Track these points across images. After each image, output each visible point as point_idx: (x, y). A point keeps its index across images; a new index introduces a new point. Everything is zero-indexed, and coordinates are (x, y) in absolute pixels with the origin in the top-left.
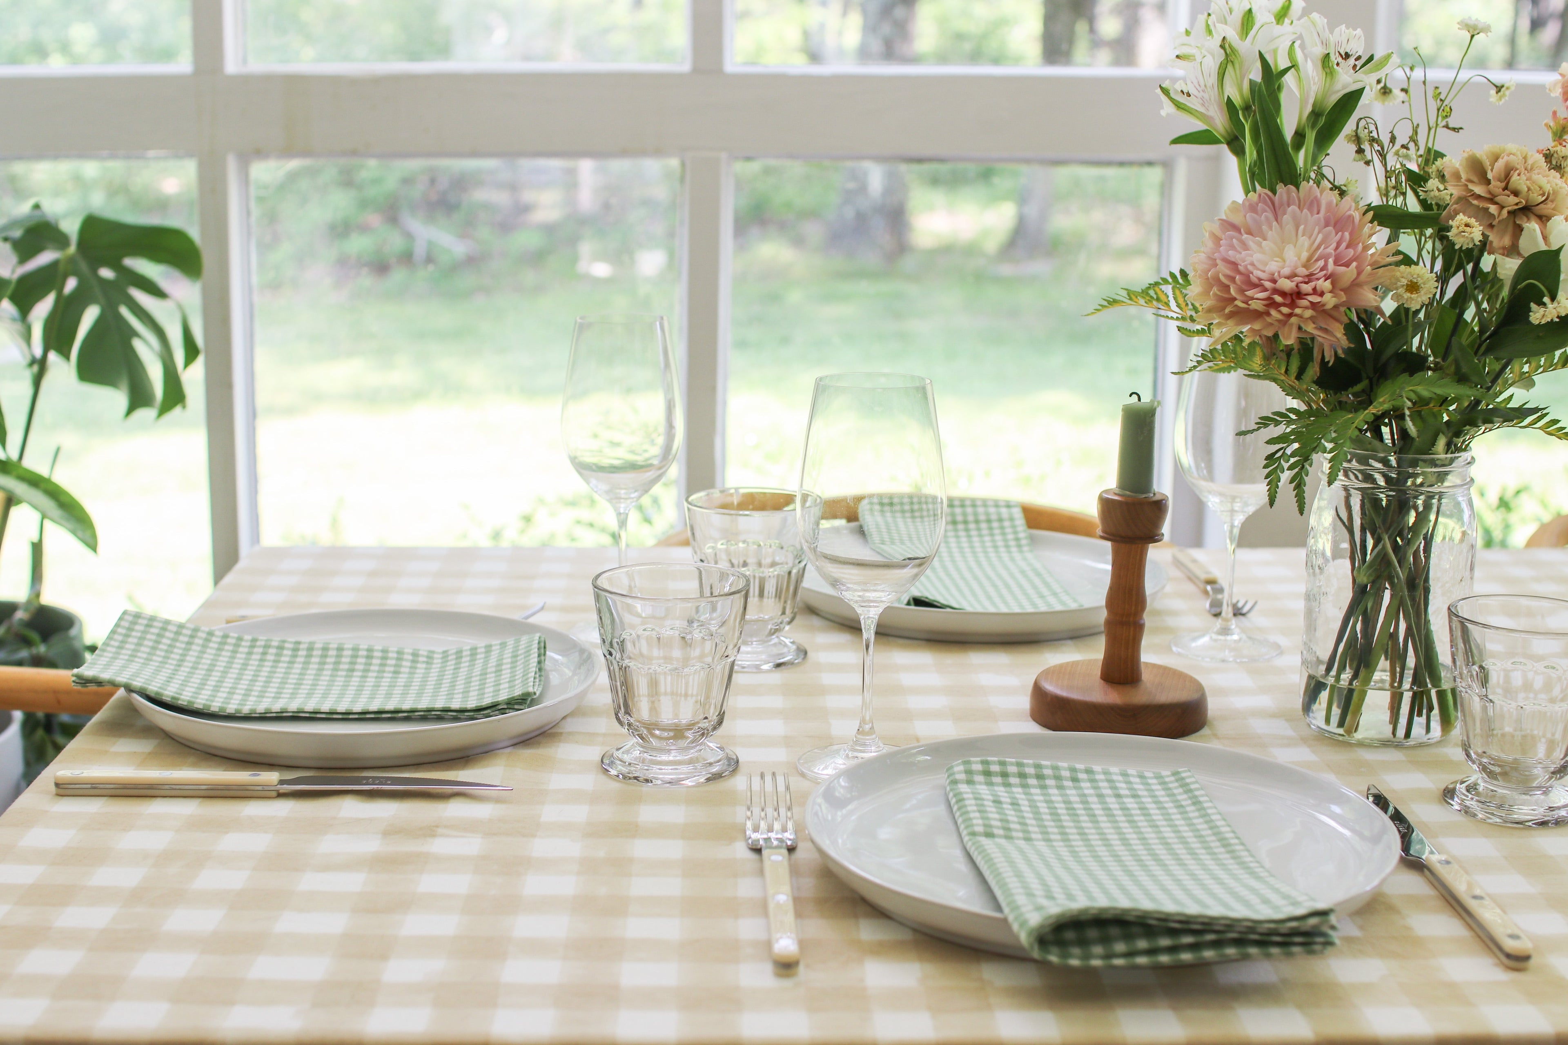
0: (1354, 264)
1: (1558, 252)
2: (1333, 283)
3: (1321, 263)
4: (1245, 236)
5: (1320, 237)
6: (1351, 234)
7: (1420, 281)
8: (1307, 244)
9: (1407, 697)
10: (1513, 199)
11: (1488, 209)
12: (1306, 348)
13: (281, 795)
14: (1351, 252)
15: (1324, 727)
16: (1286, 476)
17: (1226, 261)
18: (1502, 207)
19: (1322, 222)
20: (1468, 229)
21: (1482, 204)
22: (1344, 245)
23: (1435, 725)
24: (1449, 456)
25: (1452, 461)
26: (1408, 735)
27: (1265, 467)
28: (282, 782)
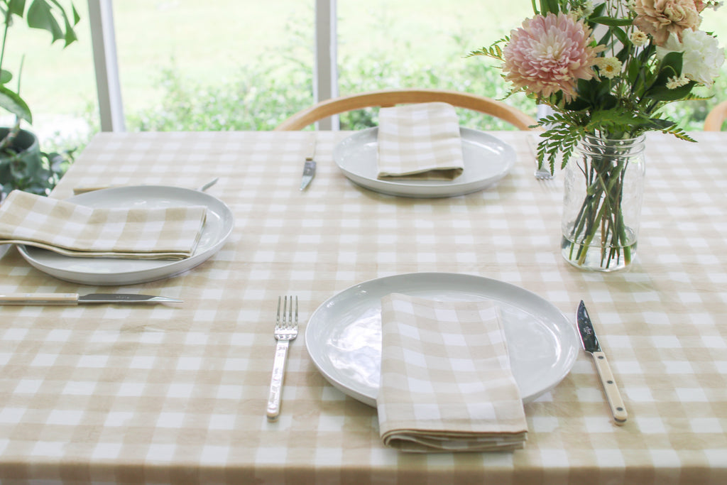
0: (579, 60)
1: (681, 54)
2: (569, 69)
3: (564, 57)
4: (529, 39)
5: (564, 43)
6: (579, 43)
7: (613, 66)
8: (558, 47)
9: (608, 250)
10: (665, 20)
11: (652, 24)
12: (559, 95)
13: (81, 304)
14: (578, 53)
15: (569, 261)
16: (547, 156)
17: (519, 52)
18: (661, 23)
19: (566, 35)
20: (639, 38)
21: (651, 21)
22: (575, 49)
23: (622, 261)
24: (632, 139)
25: (633, 142)
26: (607, 267)
27: (538, 149)
28: (81, 298)
